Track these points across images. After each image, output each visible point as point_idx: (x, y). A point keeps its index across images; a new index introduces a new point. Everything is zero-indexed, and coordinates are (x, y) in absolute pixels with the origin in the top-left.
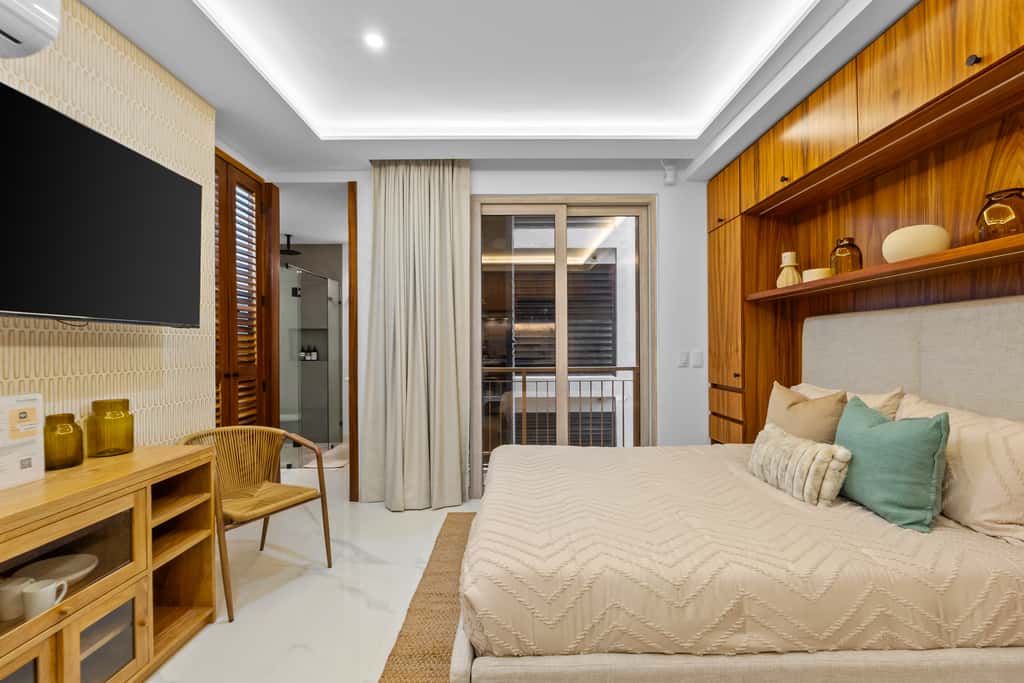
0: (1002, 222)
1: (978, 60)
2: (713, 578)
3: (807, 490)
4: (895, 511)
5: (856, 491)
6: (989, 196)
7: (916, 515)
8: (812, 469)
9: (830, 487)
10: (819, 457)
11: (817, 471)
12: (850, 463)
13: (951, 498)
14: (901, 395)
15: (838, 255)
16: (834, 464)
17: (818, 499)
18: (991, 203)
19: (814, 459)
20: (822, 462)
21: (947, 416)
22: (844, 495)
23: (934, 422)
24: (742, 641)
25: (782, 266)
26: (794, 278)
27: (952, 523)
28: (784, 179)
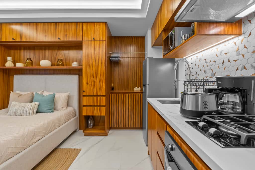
0: (60, 63)
1: (60, 39)
2: (28, 131)
3: (30, 113)
4: (48, 111)
5: (40, 110)
6: (59, 59)
7: (51, 110)
8: (31, 108)
9: (35, 111)
10: (33, 105)
11: (33, 108)
12: (39, 105)
13: (55, 106)
14: (43, 91)
15: (28, 61)
16: (36, 106)
17: (33, 114)
18: (59, 60)
19: (31, 106)
20: (34, 106)
21: (55, 93)
22: (37, 112)
23: (53, 95)
24: (36, 140)
25: (7, 60)
26: (12, 65)
27: (55, 110)
28: (13, 39)
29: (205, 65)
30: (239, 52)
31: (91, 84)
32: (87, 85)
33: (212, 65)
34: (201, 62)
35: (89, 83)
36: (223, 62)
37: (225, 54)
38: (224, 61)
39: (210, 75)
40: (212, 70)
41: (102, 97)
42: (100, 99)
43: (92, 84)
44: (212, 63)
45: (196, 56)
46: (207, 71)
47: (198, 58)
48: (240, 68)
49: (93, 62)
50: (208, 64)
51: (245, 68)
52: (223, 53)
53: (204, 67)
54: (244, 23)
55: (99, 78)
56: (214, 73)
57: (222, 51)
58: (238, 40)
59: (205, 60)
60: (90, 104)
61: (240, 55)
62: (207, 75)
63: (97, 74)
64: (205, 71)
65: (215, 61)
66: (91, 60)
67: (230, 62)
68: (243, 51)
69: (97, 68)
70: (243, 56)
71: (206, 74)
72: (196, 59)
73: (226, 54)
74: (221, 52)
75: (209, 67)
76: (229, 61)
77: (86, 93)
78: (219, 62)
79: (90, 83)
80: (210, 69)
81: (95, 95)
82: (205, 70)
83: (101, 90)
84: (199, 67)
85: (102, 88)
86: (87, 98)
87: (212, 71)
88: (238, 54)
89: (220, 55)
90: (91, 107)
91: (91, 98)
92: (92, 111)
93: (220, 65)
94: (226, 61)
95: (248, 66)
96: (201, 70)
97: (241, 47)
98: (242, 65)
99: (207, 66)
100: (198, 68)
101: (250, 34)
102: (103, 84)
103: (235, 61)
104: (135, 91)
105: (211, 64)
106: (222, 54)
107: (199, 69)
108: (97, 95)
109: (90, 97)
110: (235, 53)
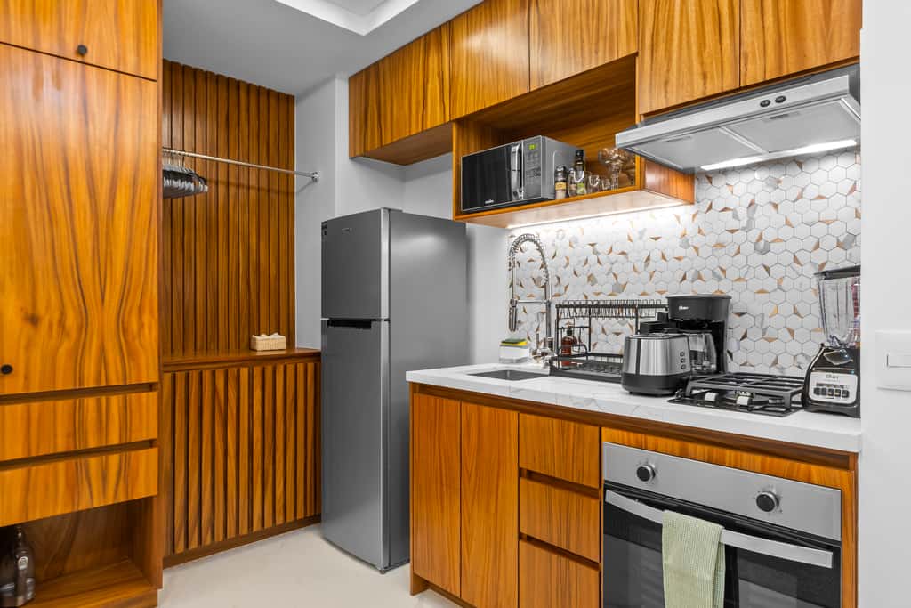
29: (593, 258)
30: (688, 240)
31: (62, 323)
32: (28, 328)
33: (616, 261)
34: (578, 249)
35: (48, 315)
36: (648, 259)
37: (653, 238)
38: (649, 256)
39: (608, 288)
40: (614, 275)
41: (133, 396)
42: (125, 407)
43: (71, 321)
44: (613, 256)
45: (557, 229)
46: (601, 278)
47: (563, 237)
48: (689, 277)
49: (73, 187)
50: (603, 258)
51: (700, 277)
52: (647, 235)
53: (587, 266)
54: (698, 179)
55: (118, 287)
56: (623, 283)
57: (645, 230)
58: (685, 211)
59: (592, 245)
60: (55, 443)
61: (689, 246)
62: (597, 288)
63: (101, 258)
64: (591, 278)
65: (623, 253)
66: (57, 179)
67: (665, 259)
68: (697, 240)
69: (102, 230)
70: (696, 249)
71: (595, 286)
72: (557, 237)
73: (656, 239)
74: (642, 233)
75: (607, 267)
76: (663, 258)
77: (21, 381)
78: (637, 257)
79: (56, 316)
80: (609, 273)
81: (90, 383)
82: (591, 275)
83: (129, 353)
84: (568, 264)
85: (137, 342)
86: (28, 412)
87: (616, 278)
88: (685, 245)
89: (641, 238)
90: (61, 465)
91: (63, 406)
92: (67, 485)
93: (640, 266)
94: (656, 256)
95: (705, 273)
96: (575, 274)
97: (691, 230)
98: (693, 271)
99: (599, 262)
100: (565, 267)
101: (710, 208)
102: (146, 318)
103: (679, 259)
104: (259, 354)
105: (613, 260)
106: (644, 238)
107: (570, 269)
108: (103, 384)
109: (49, 404)
110: (677, 242)
